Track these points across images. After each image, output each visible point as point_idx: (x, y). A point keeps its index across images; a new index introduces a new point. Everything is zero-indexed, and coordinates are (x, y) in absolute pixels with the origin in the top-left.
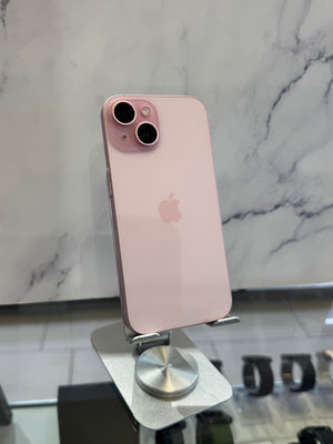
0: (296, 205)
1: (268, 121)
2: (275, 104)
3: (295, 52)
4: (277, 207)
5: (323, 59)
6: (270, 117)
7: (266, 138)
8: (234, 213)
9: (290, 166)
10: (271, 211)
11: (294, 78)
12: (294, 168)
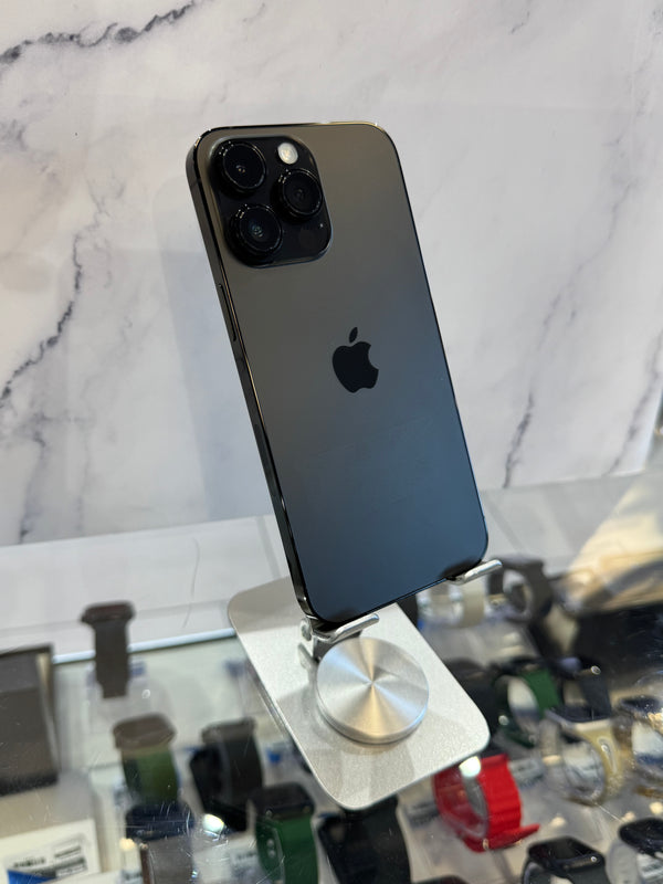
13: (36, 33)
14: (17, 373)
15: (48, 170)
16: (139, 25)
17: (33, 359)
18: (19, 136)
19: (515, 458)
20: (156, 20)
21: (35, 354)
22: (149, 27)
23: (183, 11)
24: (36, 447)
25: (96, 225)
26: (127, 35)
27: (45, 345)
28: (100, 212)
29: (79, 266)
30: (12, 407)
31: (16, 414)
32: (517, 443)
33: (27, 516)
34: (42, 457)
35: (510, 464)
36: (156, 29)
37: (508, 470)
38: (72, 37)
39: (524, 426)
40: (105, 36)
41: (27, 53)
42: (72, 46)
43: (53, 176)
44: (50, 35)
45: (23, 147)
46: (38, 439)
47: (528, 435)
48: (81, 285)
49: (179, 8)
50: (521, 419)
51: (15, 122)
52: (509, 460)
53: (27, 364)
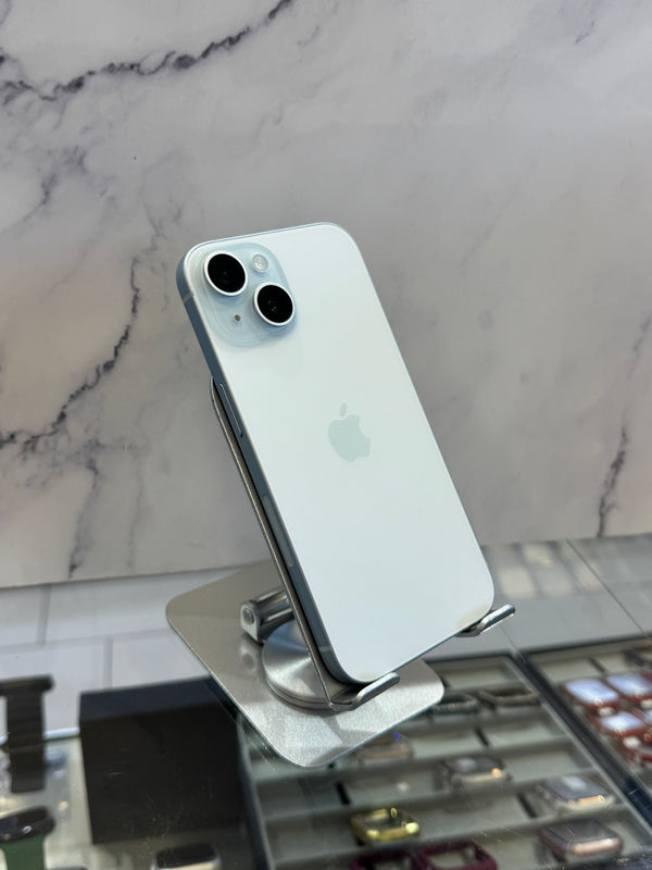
0: (23, 86)
1: (136, 299)
2: (125, 337)
3: (96, 445)
4: (78, 84)
5: (21, 439)
6: (134, 310)
7: (135, 261)
8: (195, 70)
9: (58, 192)
10: (91, 73)
11: (88, 394)
12: (48, 187)
13: (98, 63)
14: (72, 397)
15: (108, 194)
16: (196, 52)
17: (89, 384)
18: (81, 162)
19: (609, 502)
20: (212, 47)
21: (92, 377)
22: (206, 54)
23: (239, 37)
24: (89, 475)
25: (154, 248)
26: (184, 62)
27: (101, 370)
28: (158, 235)
29: (137, 290)
30: (67, 432)
31: (70, 440)
32: (611, 484)
33: (77, 549)
34: (94, 486)
35: (603, 509)
36: (213, 55)
37: (602, 515)
38: (132, 67)
39: (618, 464)
40: (164, 64)
41: (91, 83)
42: (133, 74)
43: (112, 199)
44: (112, 65)
45: (84, 171)
46: (92, 466)
47: (624, 477)
48: (138, 308)
49: (234, 33)
50: (613, 457)
51: (76, 149)
52: (603, 504)
53: (83, 388)
